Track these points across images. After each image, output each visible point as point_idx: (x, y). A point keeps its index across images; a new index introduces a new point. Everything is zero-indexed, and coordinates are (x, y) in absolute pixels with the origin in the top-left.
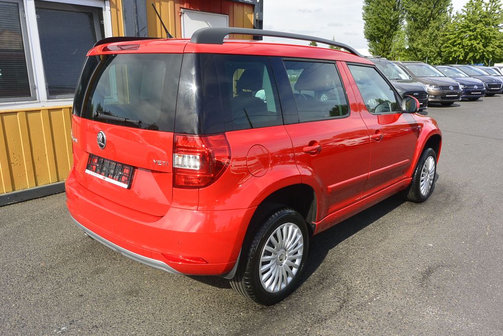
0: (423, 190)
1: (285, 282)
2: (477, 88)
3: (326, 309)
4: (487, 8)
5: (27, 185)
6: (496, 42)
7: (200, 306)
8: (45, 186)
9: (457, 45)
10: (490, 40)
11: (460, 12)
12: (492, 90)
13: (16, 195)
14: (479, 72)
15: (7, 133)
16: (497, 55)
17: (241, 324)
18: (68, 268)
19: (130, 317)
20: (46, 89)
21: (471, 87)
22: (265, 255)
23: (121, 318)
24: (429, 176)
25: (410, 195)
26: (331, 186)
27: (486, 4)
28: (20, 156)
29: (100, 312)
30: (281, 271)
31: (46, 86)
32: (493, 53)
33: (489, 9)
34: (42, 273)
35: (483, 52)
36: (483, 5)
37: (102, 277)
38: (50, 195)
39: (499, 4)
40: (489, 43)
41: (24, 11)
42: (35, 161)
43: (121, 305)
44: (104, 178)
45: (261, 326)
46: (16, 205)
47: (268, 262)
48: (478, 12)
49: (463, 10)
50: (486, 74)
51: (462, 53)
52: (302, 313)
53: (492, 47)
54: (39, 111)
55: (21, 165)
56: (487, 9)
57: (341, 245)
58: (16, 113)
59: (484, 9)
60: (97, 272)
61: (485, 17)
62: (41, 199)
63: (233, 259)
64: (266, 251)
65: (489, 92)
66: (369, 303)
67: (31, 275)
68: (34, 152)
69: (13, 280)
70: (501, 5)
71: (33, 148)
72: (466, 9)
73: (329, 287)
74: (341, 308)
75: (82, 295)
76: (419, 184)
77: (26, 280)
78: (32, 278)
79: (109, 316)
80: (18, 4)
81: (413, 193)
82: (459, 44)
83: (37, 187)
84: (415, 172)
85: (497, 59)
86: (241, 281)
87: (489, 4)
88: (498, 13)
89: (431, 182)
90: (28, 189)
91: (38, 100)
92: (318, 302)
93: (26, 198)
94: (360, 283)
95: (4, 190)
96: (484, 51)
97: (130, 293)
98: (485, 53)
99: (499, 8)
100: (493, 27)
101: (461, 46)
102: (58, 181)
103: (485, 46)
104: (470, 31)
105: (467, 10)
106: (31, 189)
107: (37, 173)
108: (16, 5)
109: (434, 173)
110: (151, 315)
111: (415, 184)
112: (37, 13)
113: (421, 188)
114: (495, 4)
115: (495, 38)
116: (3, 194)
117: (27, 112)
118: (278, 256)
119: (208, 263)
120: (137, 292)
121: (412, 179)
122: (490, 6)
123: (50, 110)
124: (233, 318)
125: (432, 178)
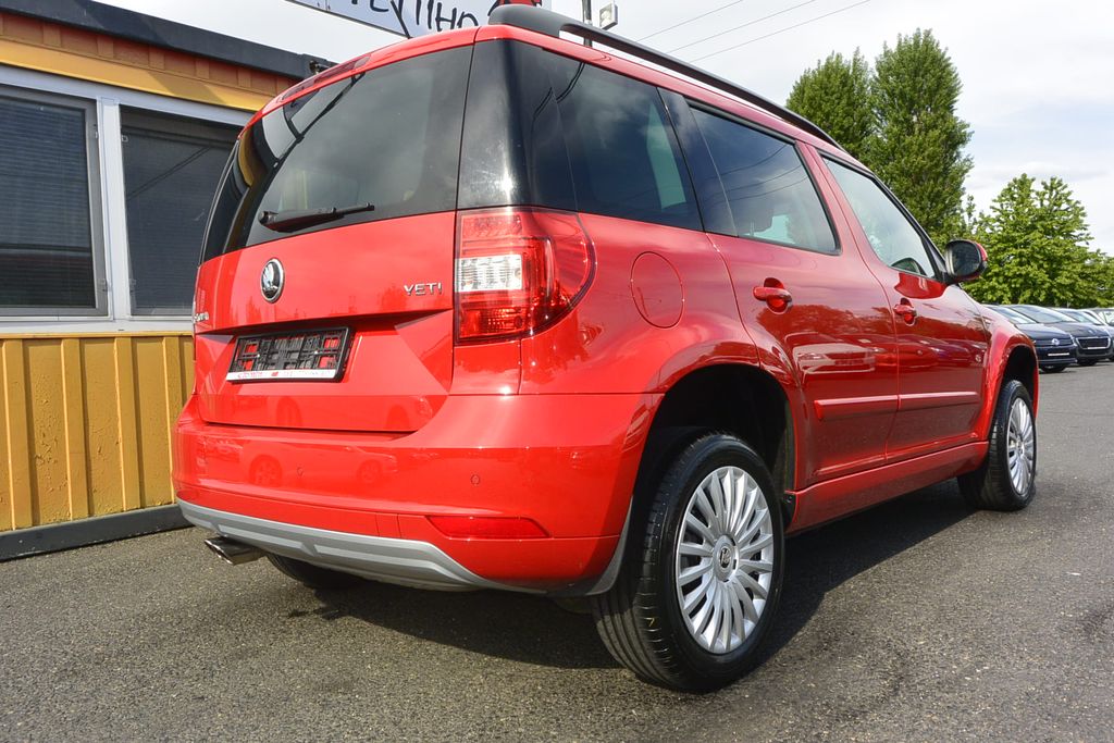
0: (1018, 480)
1: (739, 633)
2: (1057, 343)
3: (854, 694)
4: (1042, 201)
5: (69, 510)
6: (1074, 267)
7: (518, 703)
8: (110, 516)
9: (992, 276)
10: (1060, 263)
11: (989, 213)
12: (1090, 352)
13: (40, 534)
14: (1057, 318)
15: (33, 386)
16: (1082, 293)
17: (636, 731)
18: (166, 652)
19: (334, 730)
20: (131, 291)
21: (1046, 343)
22: (683, 567)
23: (310, 734)
24: (1023, 447)
25: (988, 488)
26: (822, 402)
27: (1037, 194)
28: (59, 441)
29: (253, 726)
30: (726, 596)
31: (130, 286)
32: (1071, 287)
33: (1046, 203)
34: (97, 663)
35: (1050, 288)
36: (1033, 195)
37: (254, 663)
38: (121, 539)
39: (1066, 191)
40: (1060, 269)
41: (96, 125)
42: (92, 455)
43: (308, 711)
44: (276, 374)
45: (692, 731)
46: (39, 558)
47: (697, 582)
48: (1027, 210)
49: (993, 208)
50: (1069, 319)
51: (1005, 292)
52: (794, 702)
53: (1067, 277)
54: (110, 339)
55: (60, 462)
56: (1042, 205)
57: (851, 584)
58: (58, 340)
59: (1037, 203)
60: (241, 655)
61: (1042, 218)
62: (100, 546)
63: (613, 527)
64: (683, 556)
65: (1083, 355)
66: (968, 679)
67: (69, 669)
68: (91, 434)
69: (22, 679)
70: (1069, 193)
71: (91, 424)
72: (998, 205)
73: (849, 653)
74: (896, 690)
75: (203, 698)
76: (1006, 462)
77: (57, 679)
78: (70, 672)
79: (278, 732)
80: (83, 111)
81: (995, 484)
82: (997, 275)
83: (91, 519)
84: (992, 432)
85: (1082, 301)
86: (631, 606)
87: (1044, 194)
88: (1066, 210)
89: (1031, 462)
90: (71, 520)
91: (110, 317)
92: (829, 681)
93: (63, 544)
94: (926, 644)
95: (14, 522)
96: (1052, 286)
97: (332, 688)
98: (1055, 290)
99: (1068, 201)
100: (1062, 238)
101: (1001, 279)
102: (142, 507)
103: (1053, 274)
104: (1016, 247)
105: (1002, 205)
106: (76, 521)
107: (94, 484)
108: (79, 114)
109: (1032, 441)
110: (390, 726)
111: (996, 461)
112: (122, 133)
113: (1013, 473)
114: (1057, 193)
115: (1069, 258)
116: (9, 532)
117: (83, 340)
118: (715, 559)
119: (548, 536)
120: (348, 686)
121: (990, 444)
122: (1047, 196)
123: (135, 339)
124: (614, 720)
125: (1031, 451)
